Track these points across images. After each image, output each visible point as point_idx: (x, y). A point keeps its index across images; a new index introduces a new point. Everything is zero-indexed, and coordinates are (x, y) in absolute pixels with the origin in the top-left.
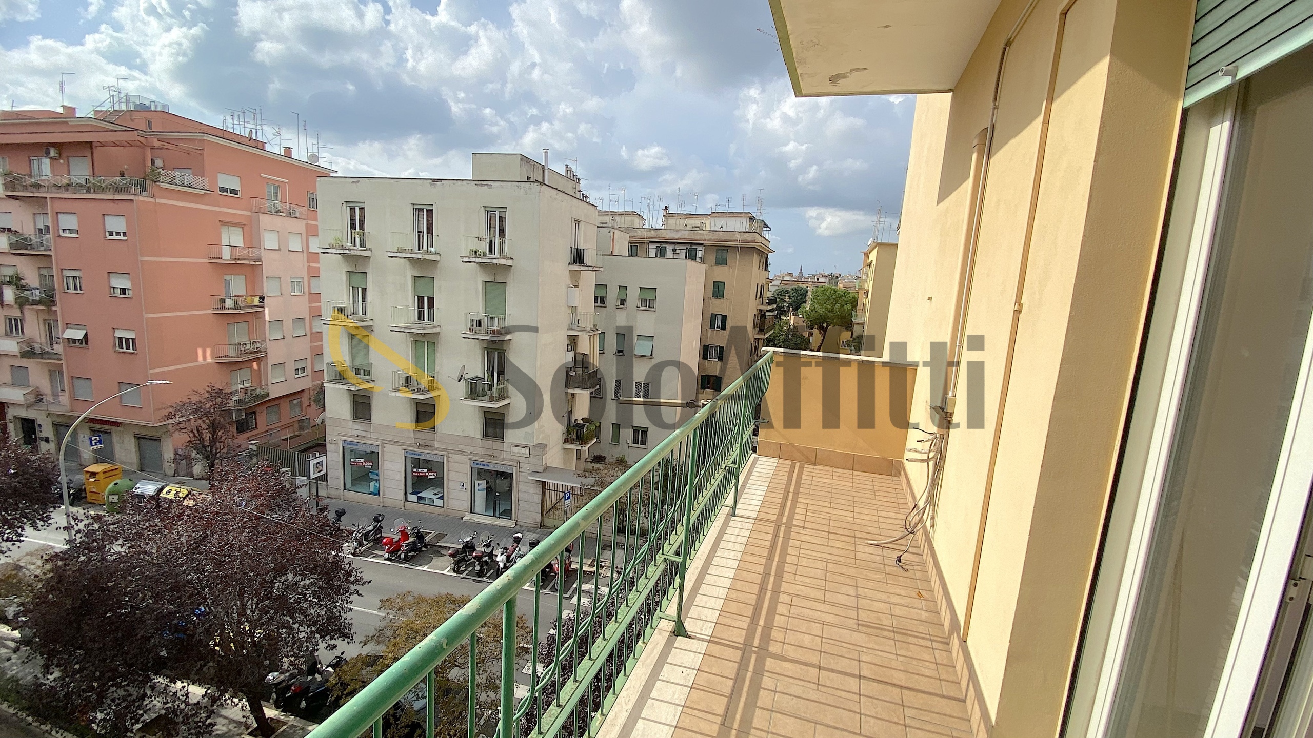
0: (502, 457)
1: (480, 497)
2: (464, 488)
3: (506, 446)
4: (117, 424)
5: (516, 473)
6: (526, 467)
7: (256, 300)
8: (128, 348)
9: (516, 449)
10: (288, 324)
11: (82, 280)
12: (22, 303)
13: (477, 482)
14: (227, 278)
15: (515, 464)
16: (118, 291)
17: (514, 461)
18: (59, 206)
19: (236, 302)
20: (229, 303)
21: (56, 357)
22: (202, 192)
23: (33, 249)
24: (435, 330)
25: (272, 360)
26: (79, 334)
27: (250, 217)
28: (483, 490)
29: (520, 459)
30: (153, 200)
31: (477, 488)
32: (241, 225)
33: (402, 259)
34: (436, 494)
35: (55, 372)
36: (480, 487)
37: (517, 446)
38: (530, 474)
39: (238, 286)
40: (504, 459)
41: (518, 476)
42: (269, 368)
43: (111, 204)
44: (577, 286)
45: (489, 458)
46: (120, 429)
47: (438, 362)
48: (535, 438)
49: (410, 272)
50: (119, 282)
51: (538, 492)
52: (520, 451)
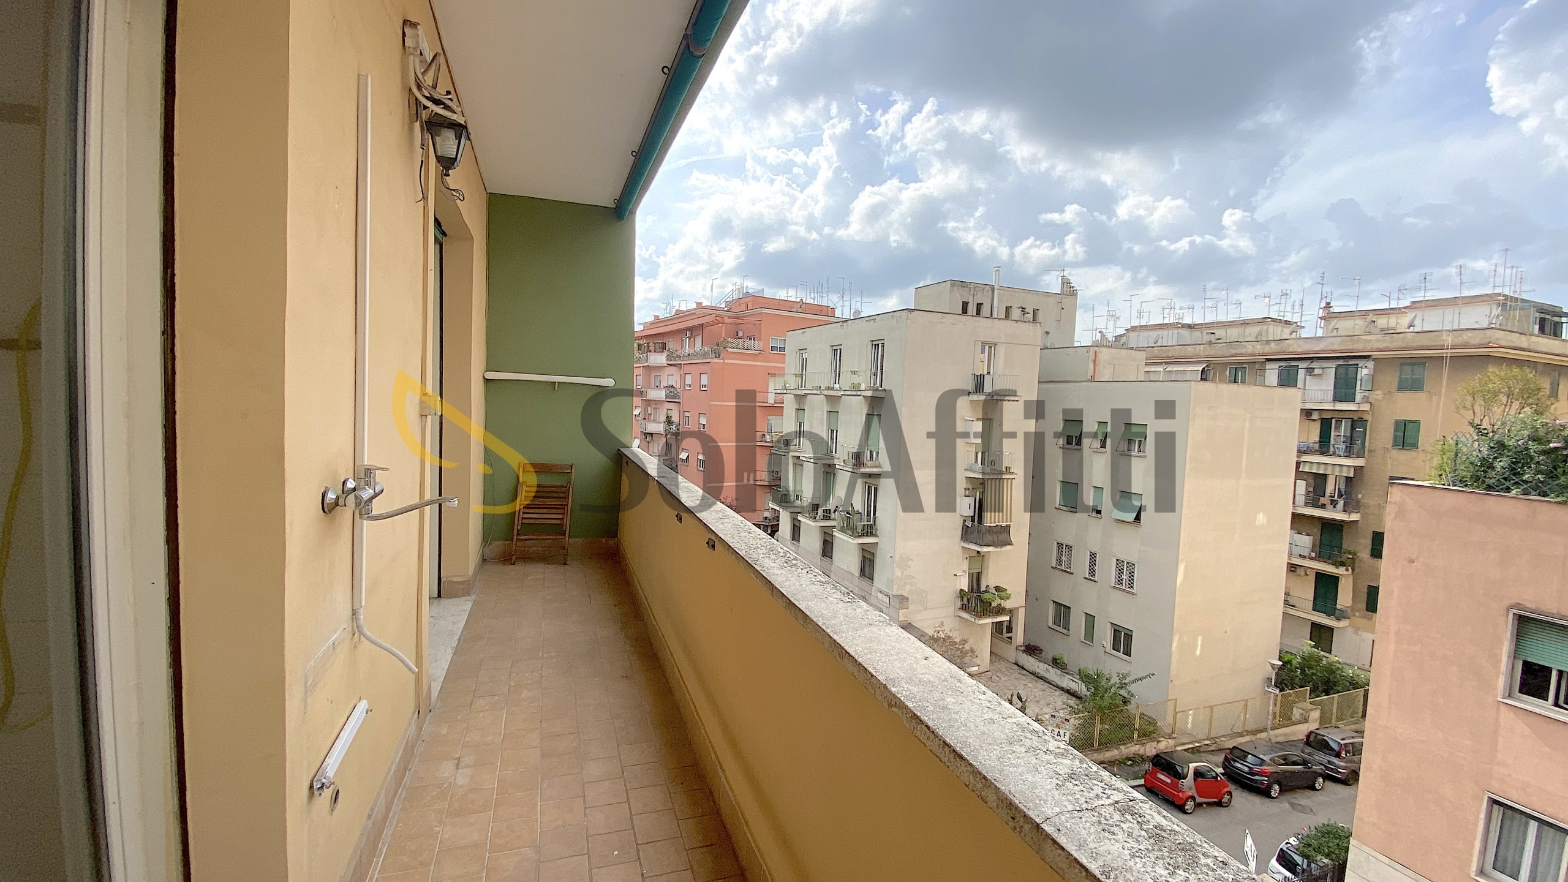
16: (702, 427)
18: (686, 369)
22: (756, 352)
30: (722, 361)
43: (703, 366)
49: (826, 407)
52: (883, 599)
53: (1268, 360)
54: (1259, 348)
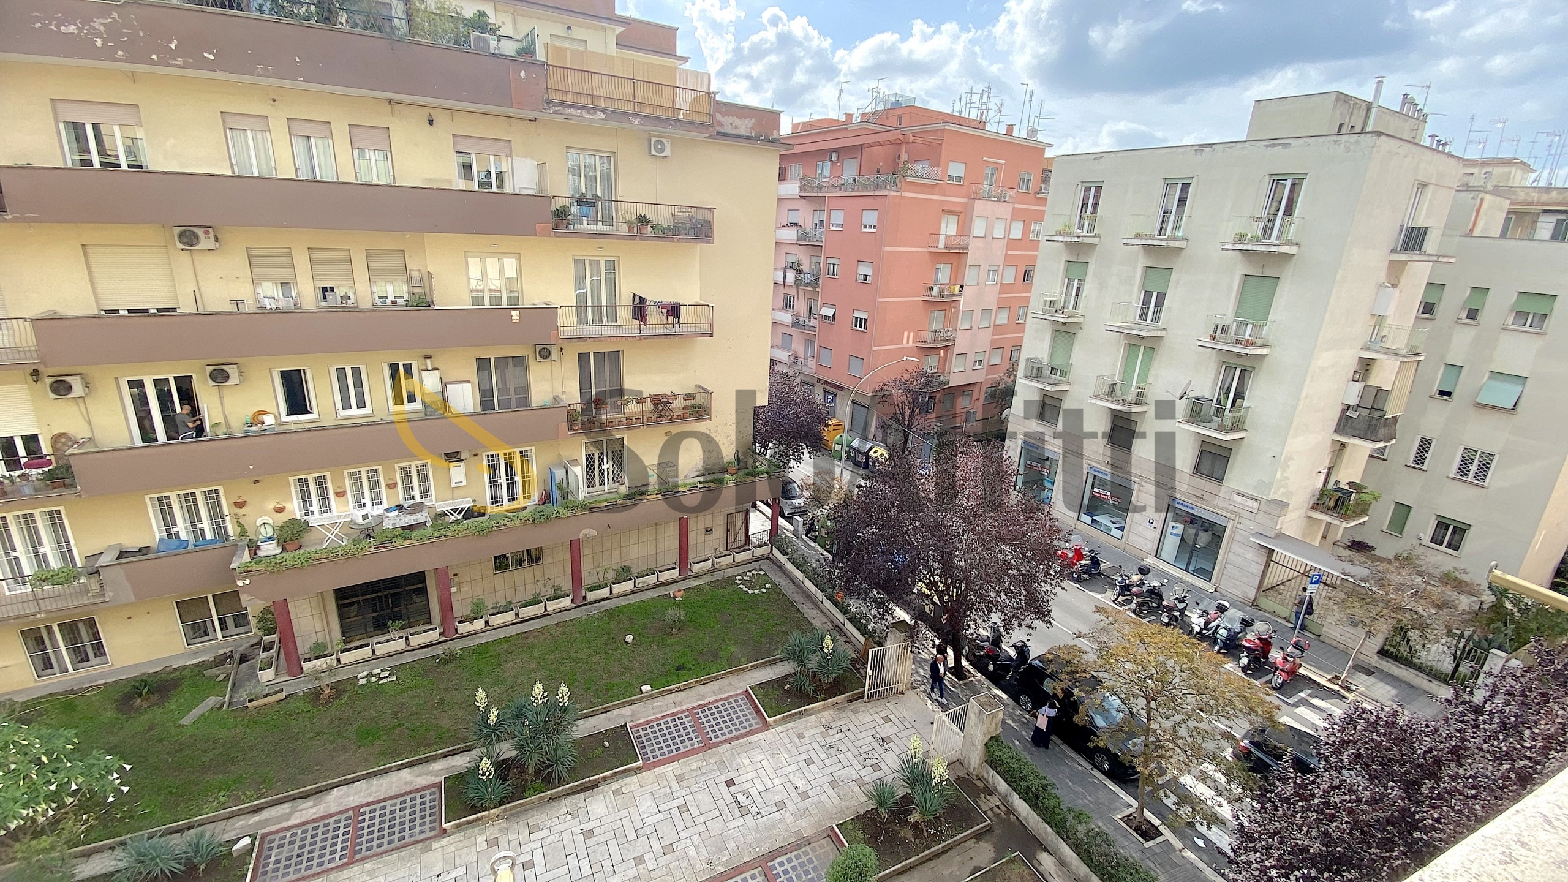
0: (1215, 503)
1: (1171, 543)
2: (1153, 525)
3: (1223, 491)
4: (841, 389)
5: (1232, 528)
6: (1248, 524)
7: (958, 288)
8: (860, 327)
9: (1239, 499)
10: (977, 313)
11: (839, 268)
12: (798, 283)
13: (1172, 524)
14: (938, 266)
15: (1233, 516)
16: (862, 277)
17: (1232, 512)
18: (834, 204)
19: (941, 290)
20: (935, 291)
21: (812, 329)
22: (934, 182)
23: (809, 241)
24: (1159, 334)
25: (957, 351)
26: (829, 312)
27: (966, 204)
28: (1178, 535)
29: (1241, 511)
30: (899, 194)
31: (1170, 530)
32: (957, 213)
33: (1135, 247)
34: (1114, 523)
35: (809, 341)
36: (1174, 531)
37: (1240, 494)
38: (1253, 535)
39: (944, 274)
40: (1217, 507)
41: (1233, 533)
42: (955, 355)
43: (871, 200)
44: (1394, 285)
45: (1196, 499)
46: (843, 393)
47: (1153, 372)
48: (1273, 490)
49: (1142, 262)
50: (865, 270)
51: (1259, 561)
52: (1244, 503)
53: (1545, 211)
54: (1535, 196)
